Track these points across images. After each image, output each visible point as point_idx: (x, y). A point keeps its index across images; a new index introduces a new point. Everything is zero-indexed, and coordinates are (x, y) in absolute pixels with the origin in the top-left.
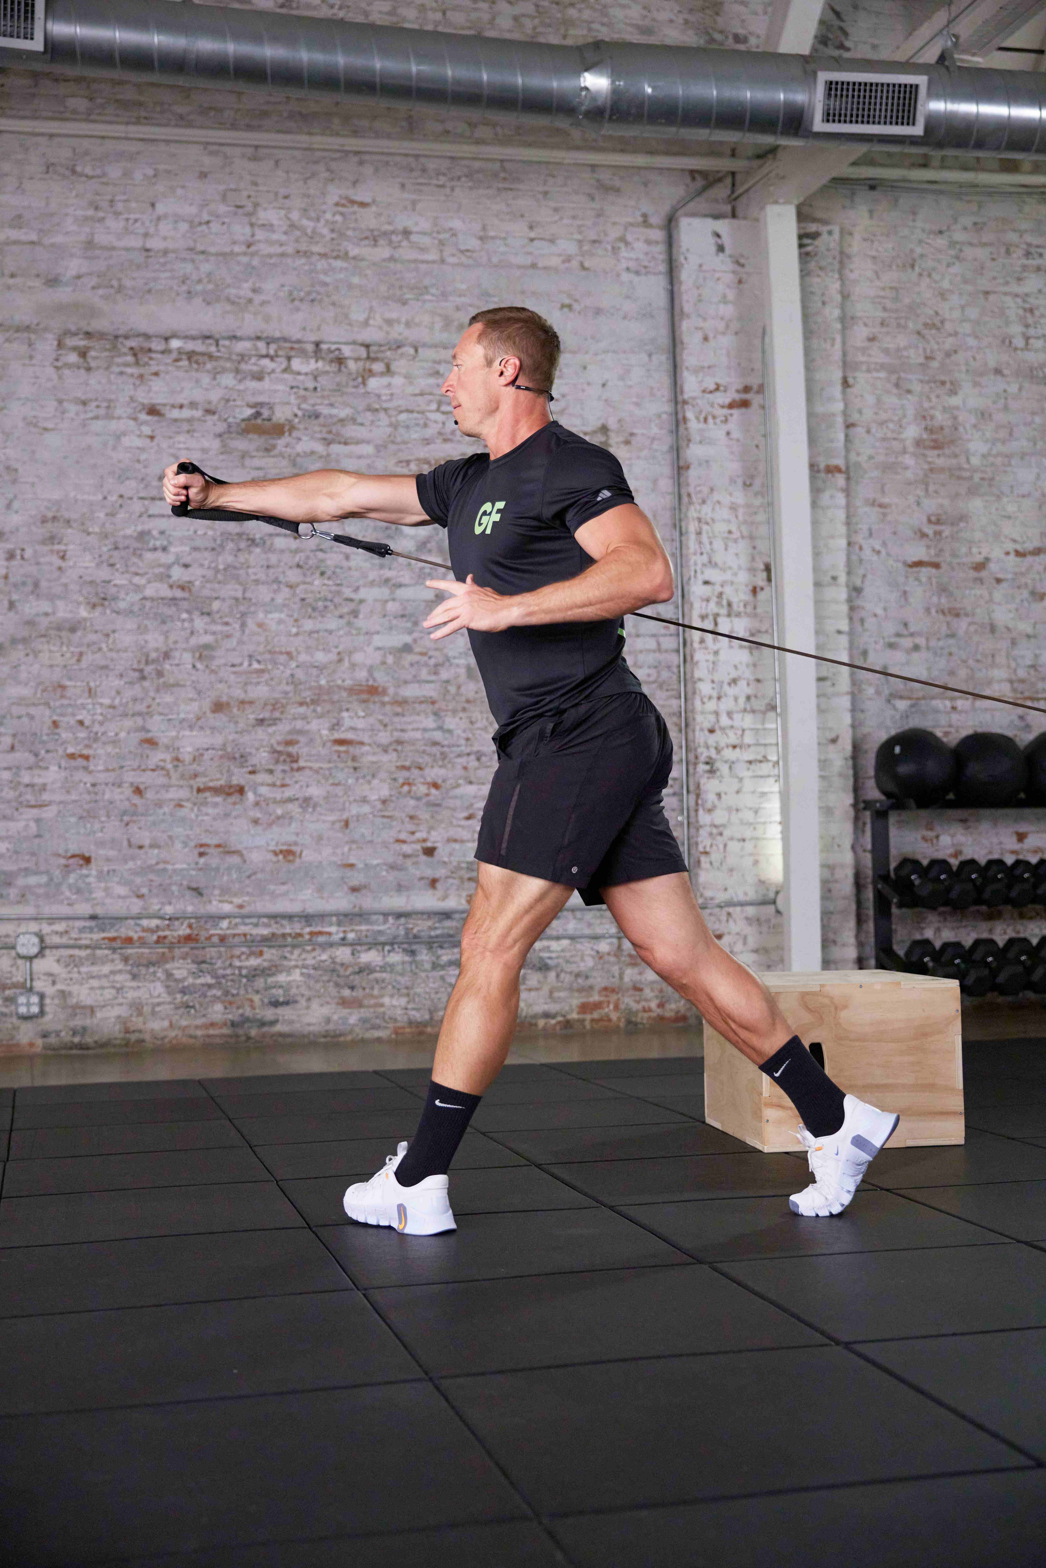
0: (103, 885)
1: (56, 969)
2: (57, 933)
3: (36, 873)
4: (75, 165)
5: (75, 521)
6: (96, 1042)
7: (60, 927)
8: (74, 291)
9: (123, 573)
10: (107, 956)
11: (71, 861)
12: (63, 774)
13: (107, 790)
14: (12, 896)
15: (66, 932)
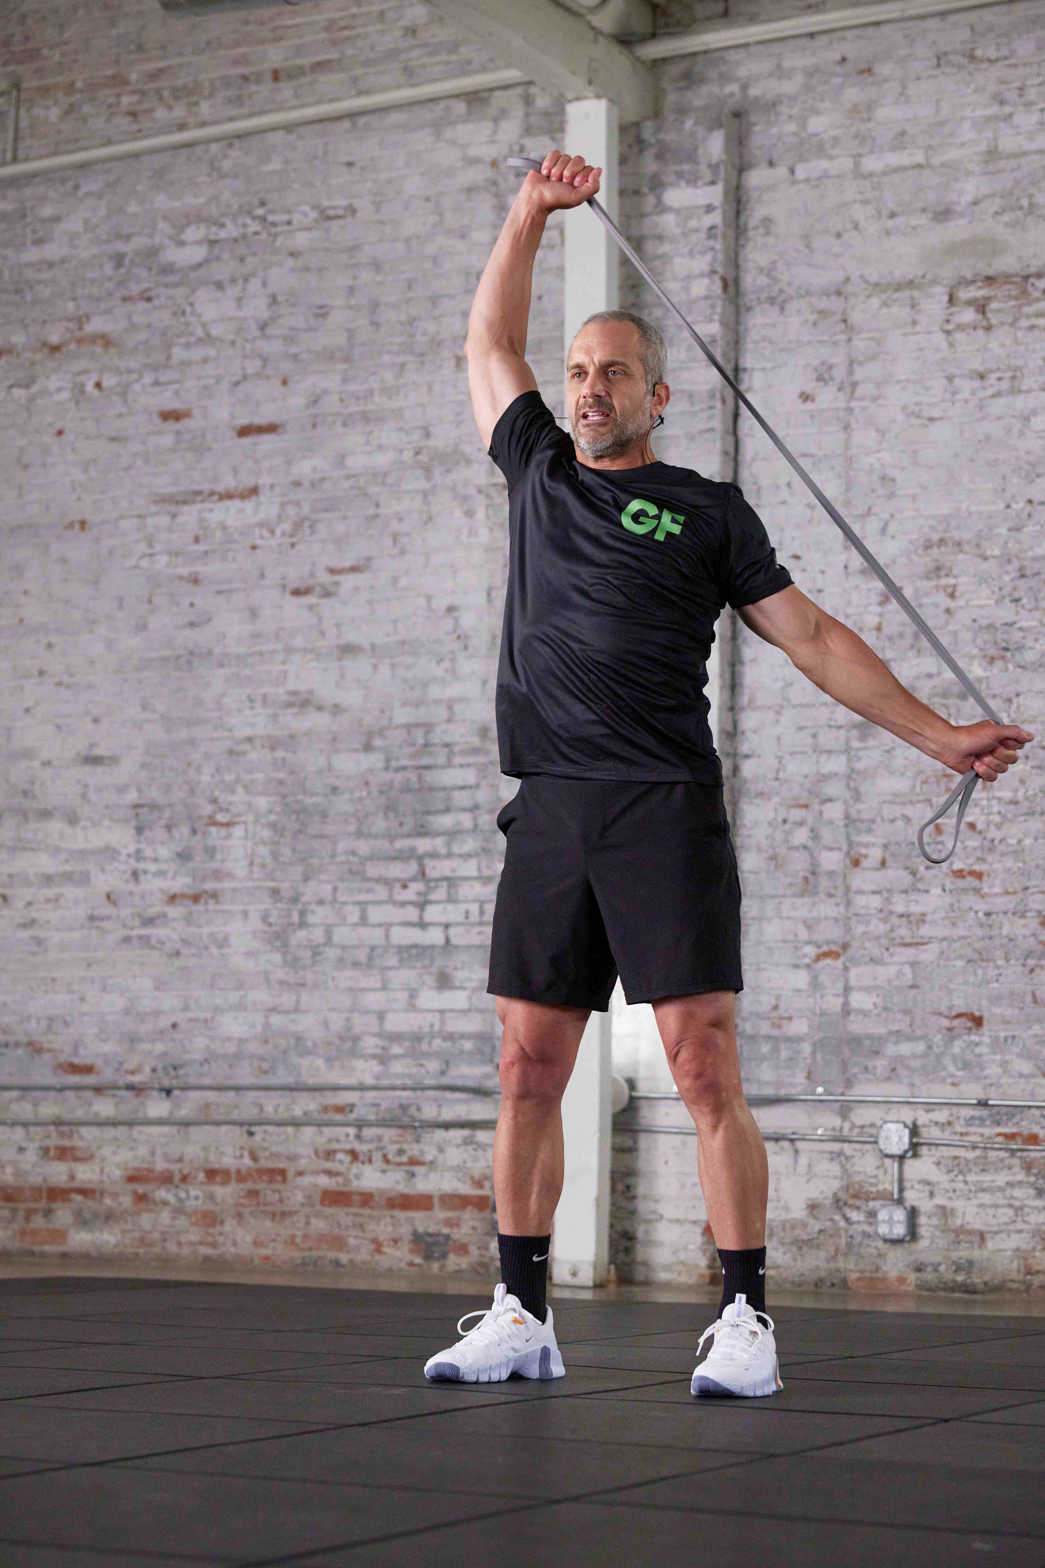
0: (998, 1057)
1: (935, 1175)
2: (936, 1123)
3: (910, 1039)
4: (973, 50)
5: (969, 542)
6: (986, 1283)
7: (942, 1116)
8: (970, 222)
9: (1031, 610)
10: (1002, 1160)
11: (956, 1022)
12: (948, 899)
13: (1005, 921)
14: (879, 1071)
15: (949, 1123)
